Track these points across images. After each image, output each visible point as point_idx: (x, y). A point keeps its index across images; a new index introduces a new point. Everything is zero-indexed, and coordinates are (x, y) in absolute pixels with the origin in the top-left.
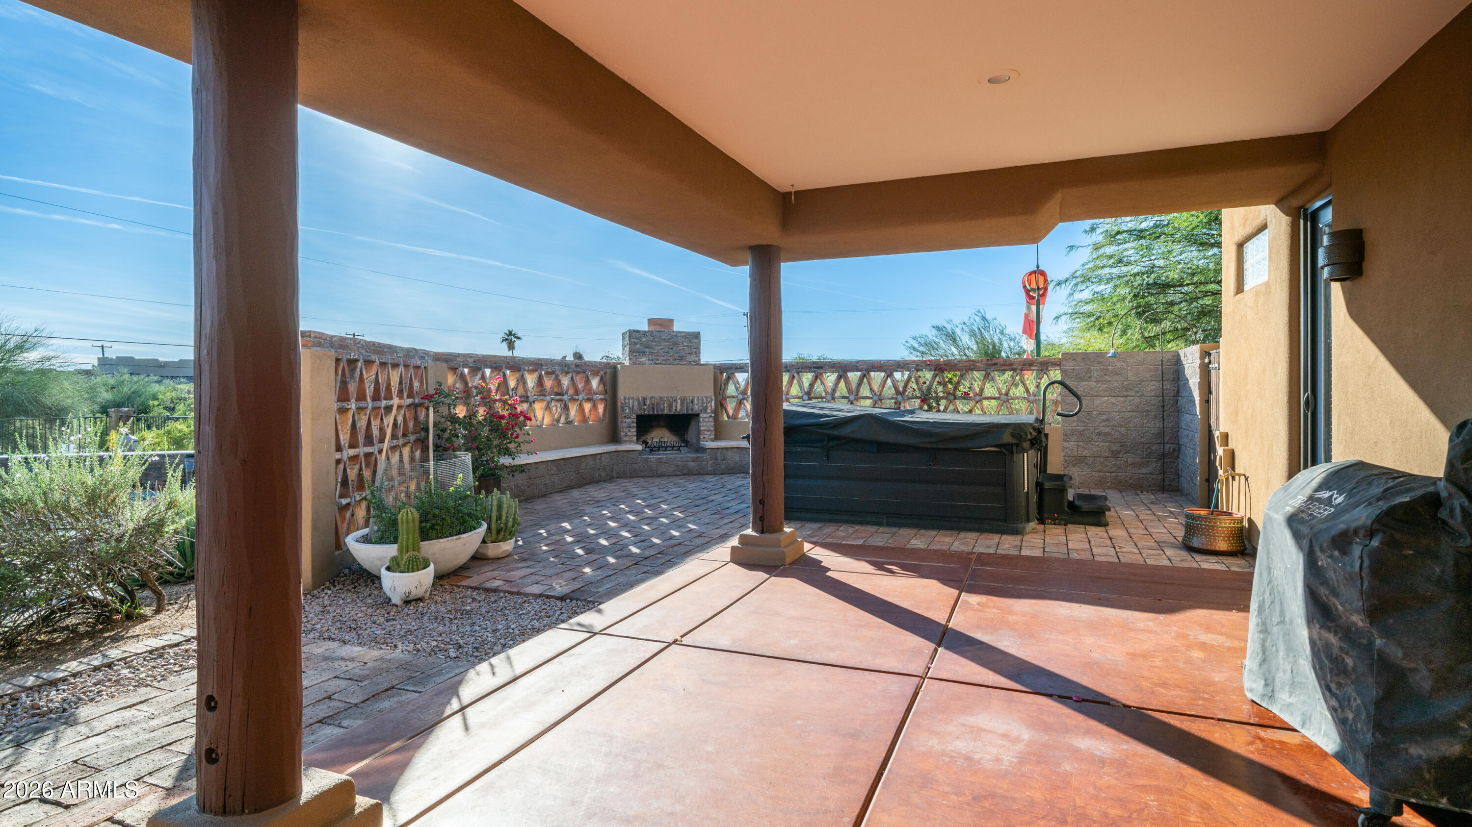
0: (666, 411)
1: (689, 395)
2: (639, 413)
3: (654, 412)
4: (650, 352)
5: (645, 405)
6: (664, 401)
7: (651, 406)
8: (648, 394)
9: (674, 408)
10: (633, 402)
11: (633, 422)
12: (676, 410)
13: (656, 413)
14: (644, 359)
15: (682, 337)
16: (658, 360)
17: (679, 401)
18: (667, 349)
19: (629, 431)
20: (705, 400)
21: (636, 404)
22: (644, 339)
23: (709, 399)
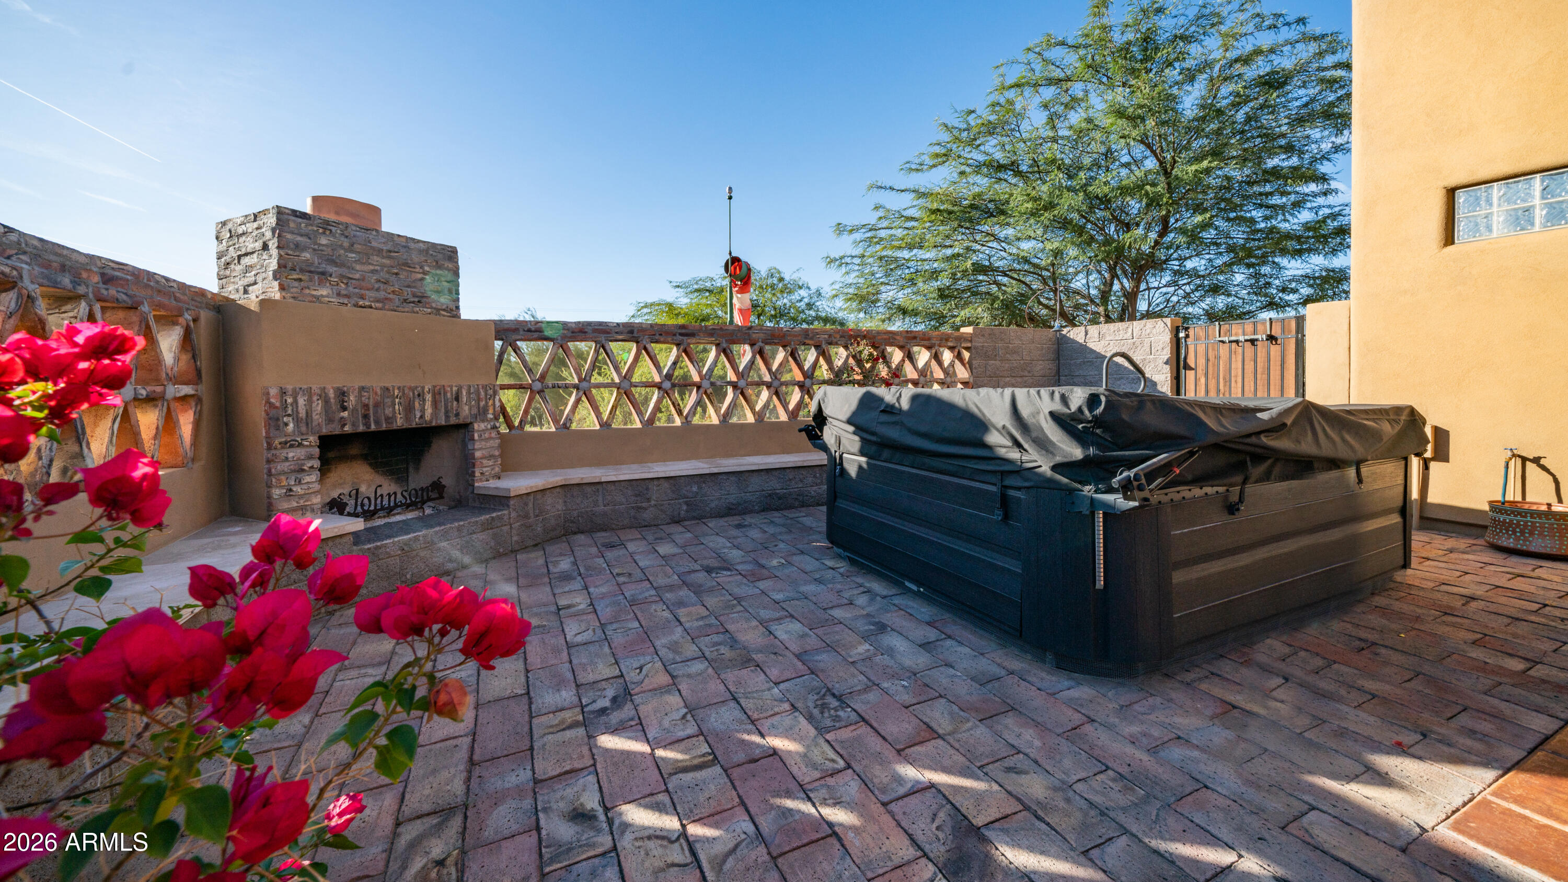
0: (400, 422)
1: (450, 382)
2: (325, 431)
3: (367, 425)
4: (342, 276)
5: (344, 409)
6: (394, 397)
7: (361, 411)
8: (353, 383)
9: (418, 414)
10: (310, 402)
11: (310, 457)
12: (421, 417)
13: (373, 427)
14: (324, 292)
15: (421, 251)
16: (362, 297)
17: (429, 397)
18: (383, 275)
19: (299, 482)
20: (483, 393)
21: (318, 406)
22: (324, 241)
23: (491, 392)
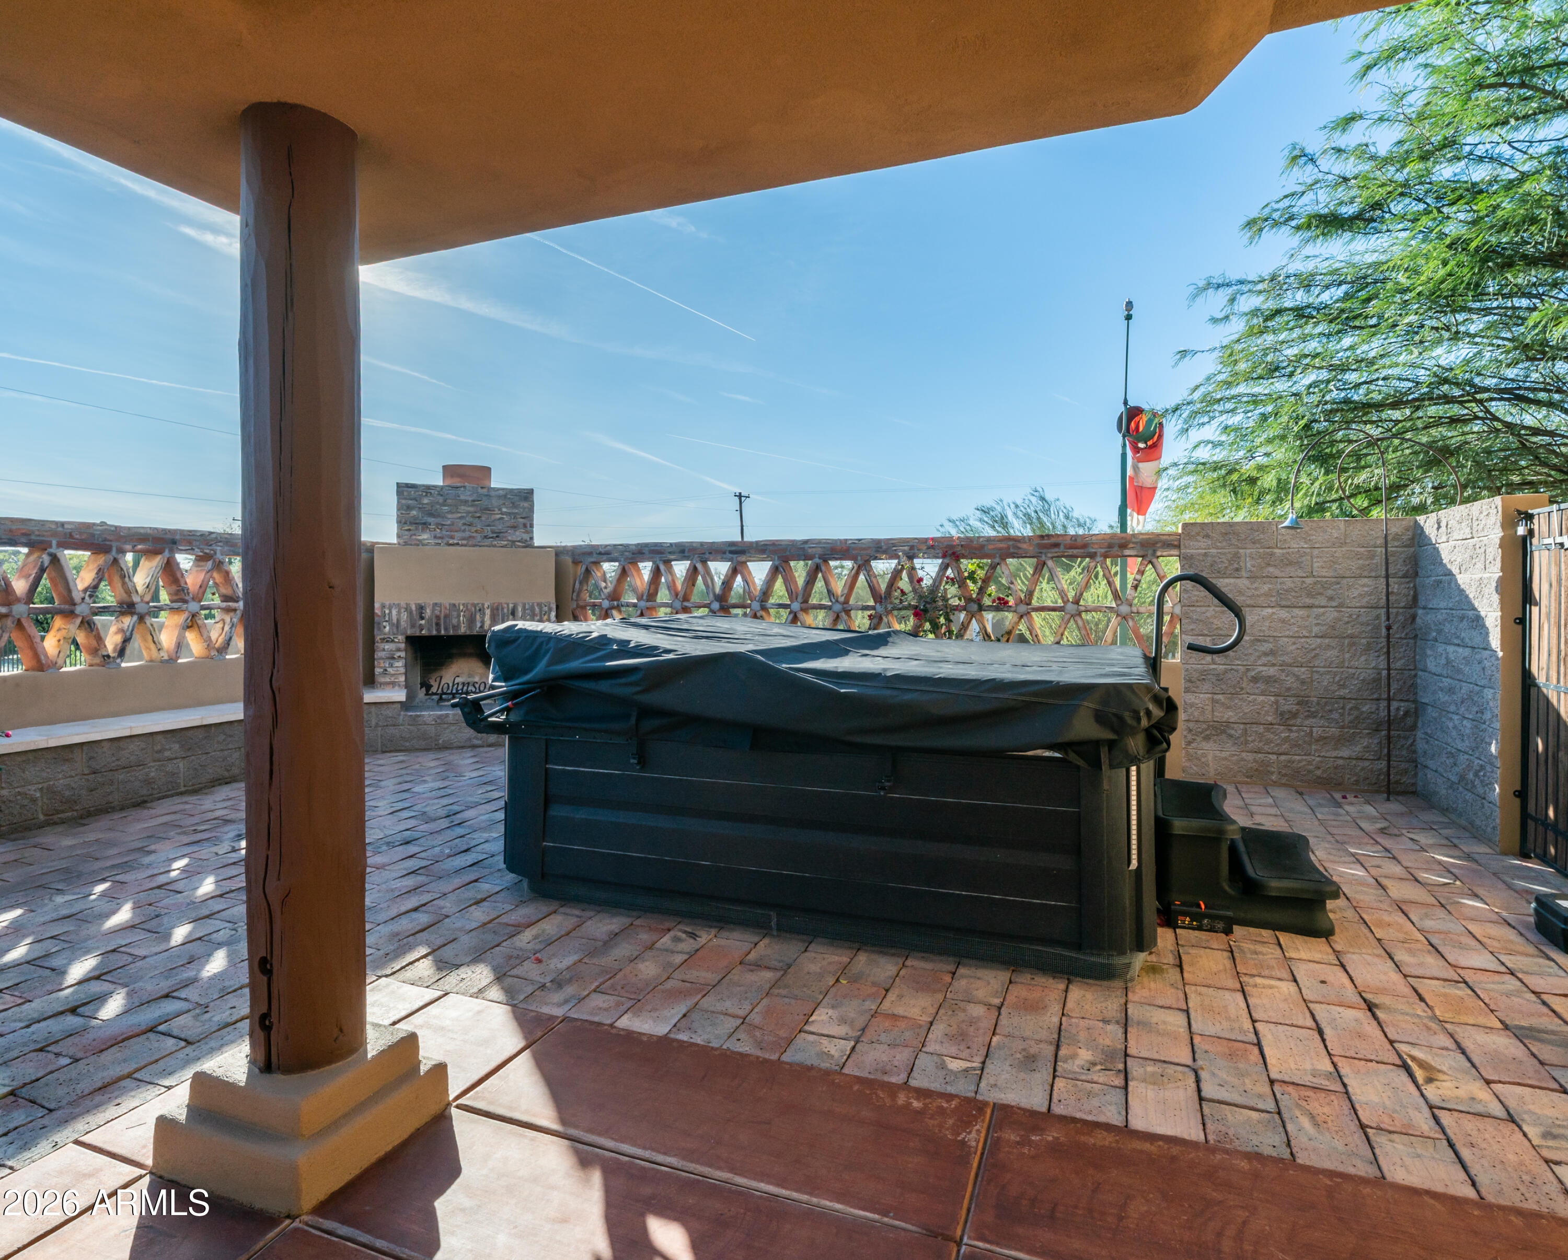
0: (463, 630)
2: (409, 632)
3: (438, 630)
4: (437, 525)
5: (422, 618)
6: (459, 611)
7: (434, 621)
8: (428, 600)
9: (479, 625)
10: (399, 613)
11: (399, 650)
12: (482, 627)
13: (443, 632)
14: (425, 536)
15: (499, 497)
16: (452, 537)
17: (488, 612)
18: (469, 519)
19: (391, 666)
20: (537, 610)
21: (404, 616)
22: (426, 501)
23: (546, 609)
